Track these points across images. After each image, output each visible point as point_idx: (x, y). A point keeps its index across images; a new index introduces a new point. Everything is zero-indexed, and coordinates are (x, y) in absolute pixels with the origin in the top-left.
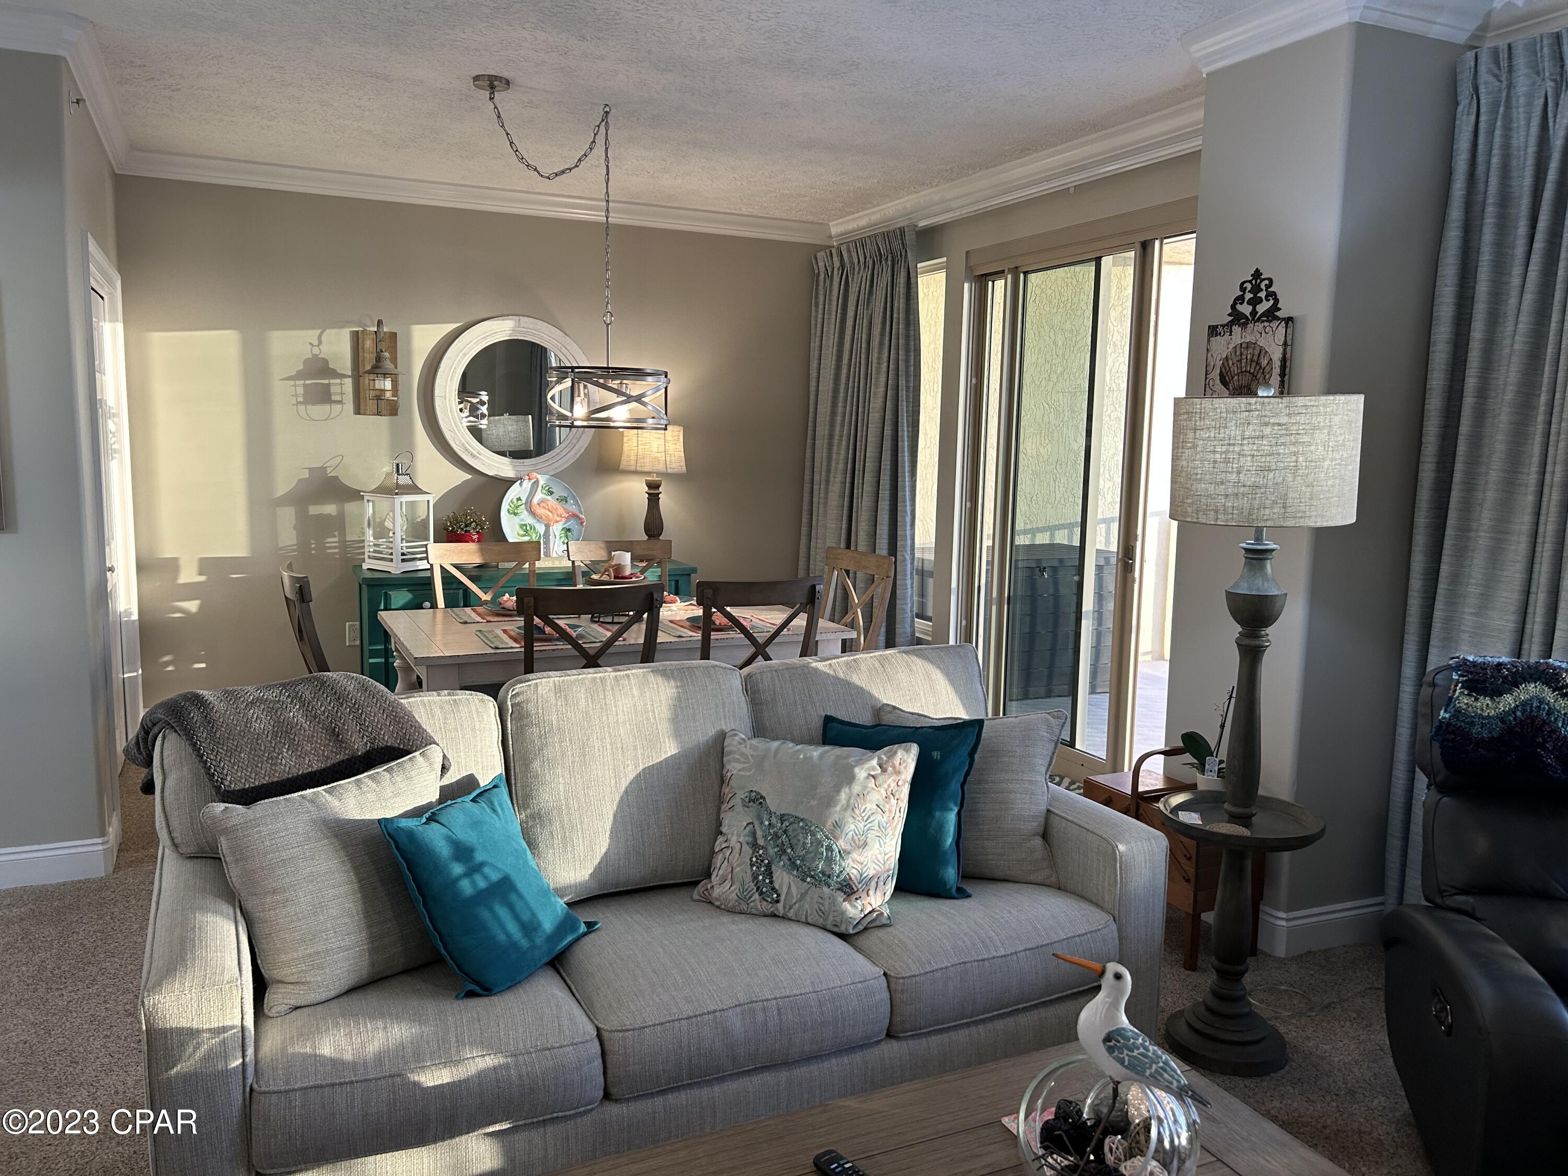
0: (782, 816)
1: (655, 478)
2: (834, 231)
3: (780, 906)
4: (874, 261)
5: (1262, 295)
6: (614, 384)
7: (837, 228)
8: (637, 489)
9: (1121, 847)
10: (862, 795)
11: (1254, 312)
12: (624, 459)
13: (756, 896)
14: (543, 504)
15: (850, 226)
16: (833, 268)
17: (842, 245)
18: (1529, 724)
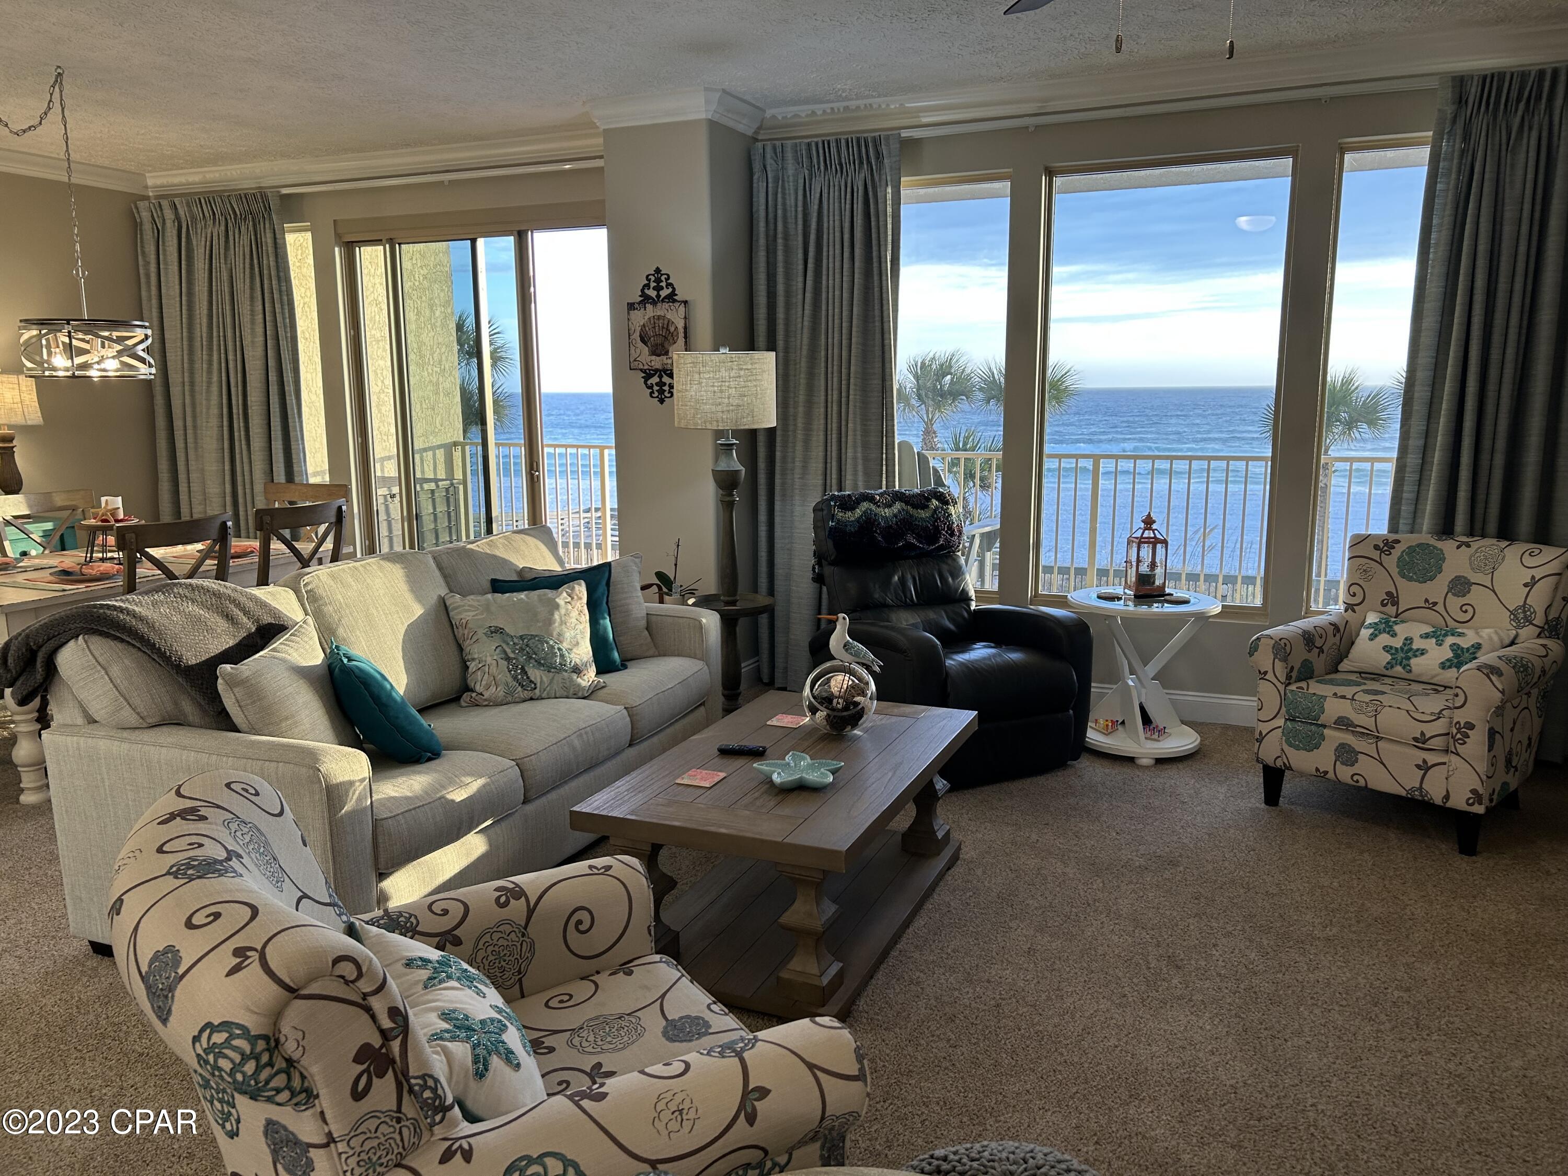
0: (521, 636)
2: (150, 182)
4: (226, 219)
5: (663, 284)
7: (155, 180)
9: (704, 620)
10: (567, 614)
11: (658, 296)
13: (520, 688)
15: (176, 180)
16: (164, 220)
17: (169, 197)
18: (869, 522)
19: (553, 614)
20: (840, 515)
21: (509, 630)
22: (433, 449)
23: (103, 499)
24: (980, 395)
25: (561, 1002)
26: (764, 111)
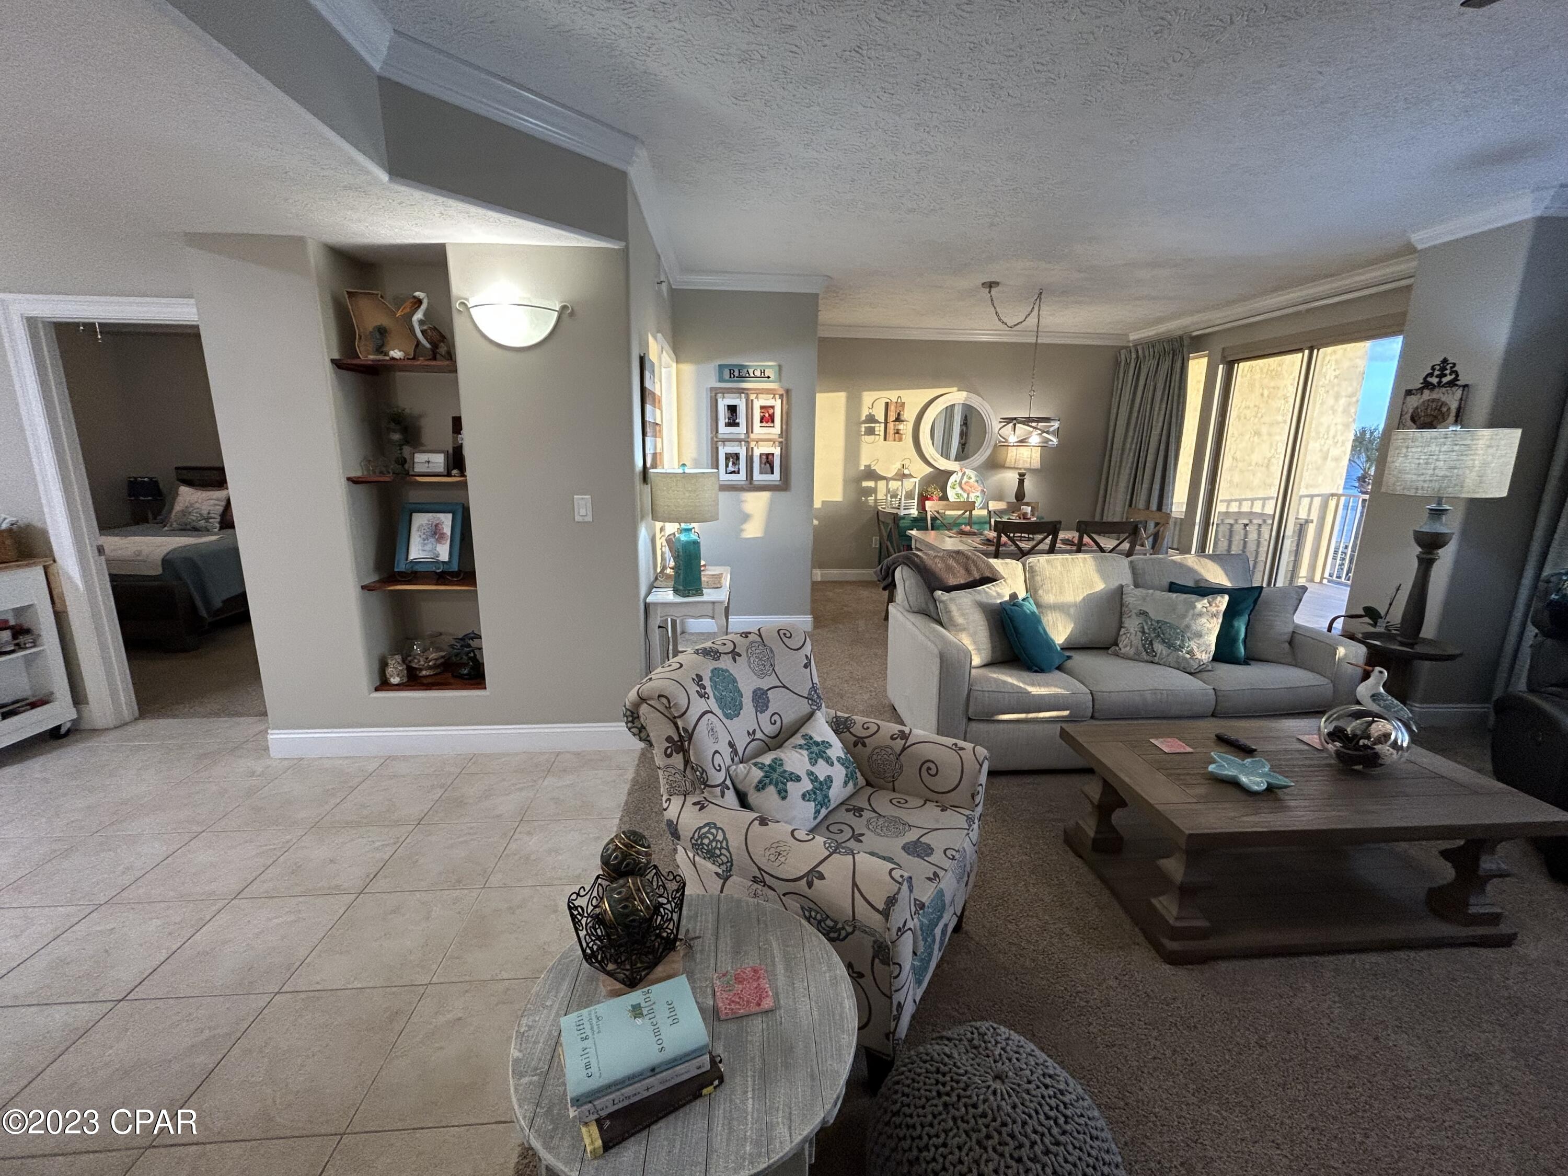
0: (1158, 621)
1: (1023, 471)
2: (1131, 338)
4: (1160, 355)
5: (1447, 372)
6: (1034, 424)
7: (1133, 337)
8: (1011, 478)
9: (1341, 649)
10: (1200, 615)
11: (1440, 382)
12: (1008, 460)
13: (1144, 653)
14: (967, 484)
16: (1131, 360)
17: (1137, 346)
19: (1189, 612)
21: (1152, 615)
22: (1312, 497)
25: (899, 802)
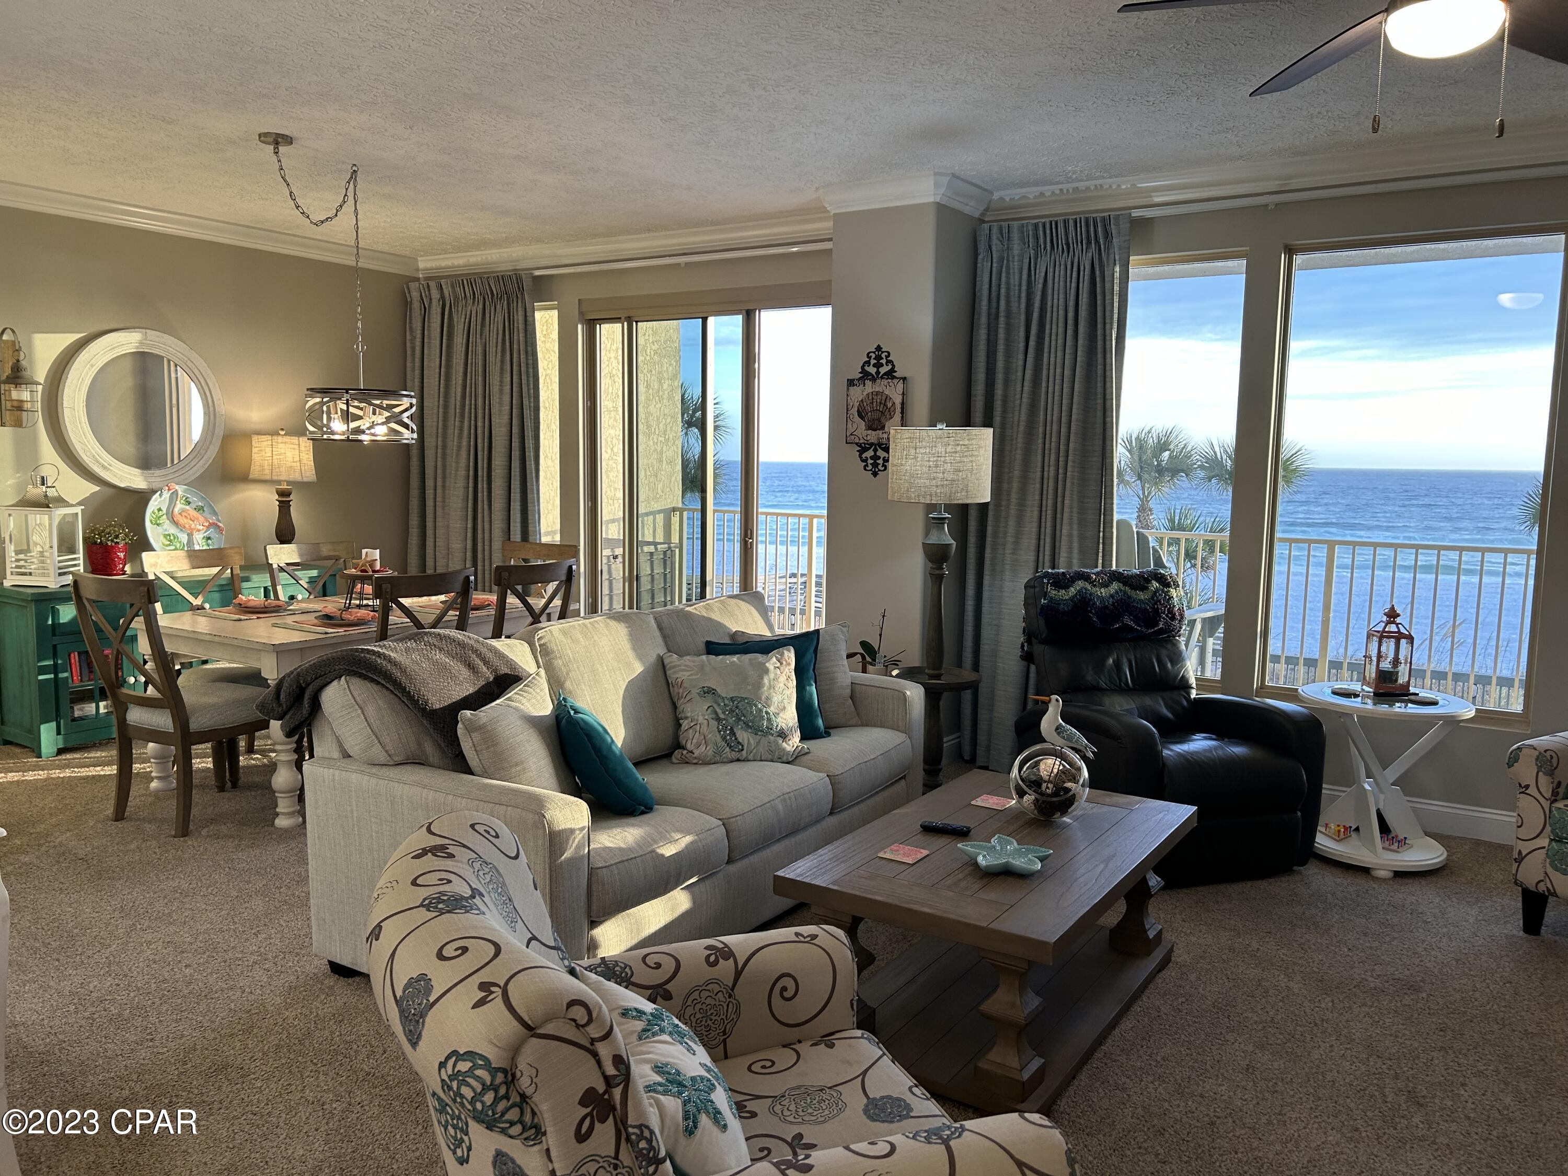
0: (732, 698)
1: (284, 486)
2: (421, 265)
3: (744, 753)
4: (484, 298)
7: (425, 264)
9: (908, 693)
10: (776, 679)
11: (878, 373)
12: (256, 466)
13: (728, 749)
14: (184, 514)
15: (443, 264)
16: (431, 299)
17: (436, 279)
18: (1083, 602)
19: (762, 678)
20: (1053, 593)
21: (721, 691)
22: (653, 513)
23: (364, 551)
24: (1202, 474)
25: (764, 1067)
26: (992, 194)
